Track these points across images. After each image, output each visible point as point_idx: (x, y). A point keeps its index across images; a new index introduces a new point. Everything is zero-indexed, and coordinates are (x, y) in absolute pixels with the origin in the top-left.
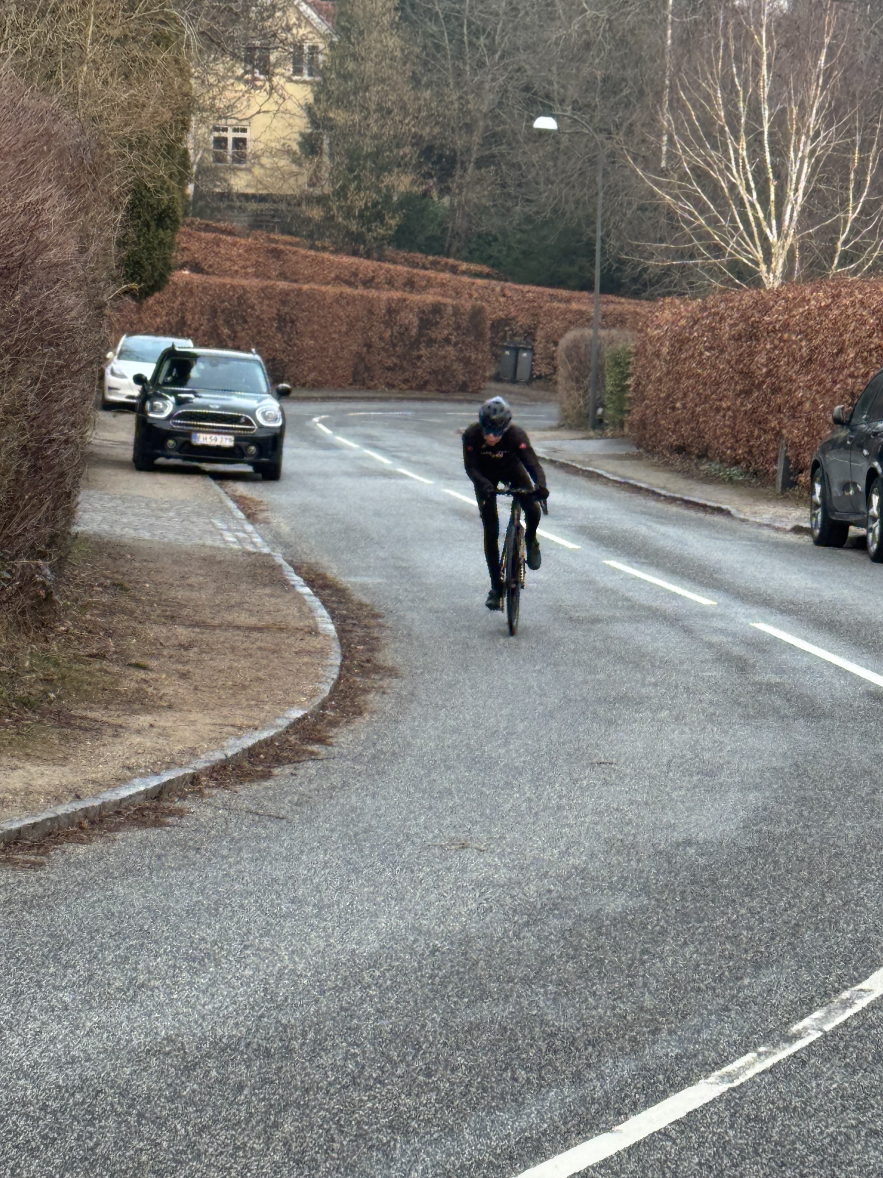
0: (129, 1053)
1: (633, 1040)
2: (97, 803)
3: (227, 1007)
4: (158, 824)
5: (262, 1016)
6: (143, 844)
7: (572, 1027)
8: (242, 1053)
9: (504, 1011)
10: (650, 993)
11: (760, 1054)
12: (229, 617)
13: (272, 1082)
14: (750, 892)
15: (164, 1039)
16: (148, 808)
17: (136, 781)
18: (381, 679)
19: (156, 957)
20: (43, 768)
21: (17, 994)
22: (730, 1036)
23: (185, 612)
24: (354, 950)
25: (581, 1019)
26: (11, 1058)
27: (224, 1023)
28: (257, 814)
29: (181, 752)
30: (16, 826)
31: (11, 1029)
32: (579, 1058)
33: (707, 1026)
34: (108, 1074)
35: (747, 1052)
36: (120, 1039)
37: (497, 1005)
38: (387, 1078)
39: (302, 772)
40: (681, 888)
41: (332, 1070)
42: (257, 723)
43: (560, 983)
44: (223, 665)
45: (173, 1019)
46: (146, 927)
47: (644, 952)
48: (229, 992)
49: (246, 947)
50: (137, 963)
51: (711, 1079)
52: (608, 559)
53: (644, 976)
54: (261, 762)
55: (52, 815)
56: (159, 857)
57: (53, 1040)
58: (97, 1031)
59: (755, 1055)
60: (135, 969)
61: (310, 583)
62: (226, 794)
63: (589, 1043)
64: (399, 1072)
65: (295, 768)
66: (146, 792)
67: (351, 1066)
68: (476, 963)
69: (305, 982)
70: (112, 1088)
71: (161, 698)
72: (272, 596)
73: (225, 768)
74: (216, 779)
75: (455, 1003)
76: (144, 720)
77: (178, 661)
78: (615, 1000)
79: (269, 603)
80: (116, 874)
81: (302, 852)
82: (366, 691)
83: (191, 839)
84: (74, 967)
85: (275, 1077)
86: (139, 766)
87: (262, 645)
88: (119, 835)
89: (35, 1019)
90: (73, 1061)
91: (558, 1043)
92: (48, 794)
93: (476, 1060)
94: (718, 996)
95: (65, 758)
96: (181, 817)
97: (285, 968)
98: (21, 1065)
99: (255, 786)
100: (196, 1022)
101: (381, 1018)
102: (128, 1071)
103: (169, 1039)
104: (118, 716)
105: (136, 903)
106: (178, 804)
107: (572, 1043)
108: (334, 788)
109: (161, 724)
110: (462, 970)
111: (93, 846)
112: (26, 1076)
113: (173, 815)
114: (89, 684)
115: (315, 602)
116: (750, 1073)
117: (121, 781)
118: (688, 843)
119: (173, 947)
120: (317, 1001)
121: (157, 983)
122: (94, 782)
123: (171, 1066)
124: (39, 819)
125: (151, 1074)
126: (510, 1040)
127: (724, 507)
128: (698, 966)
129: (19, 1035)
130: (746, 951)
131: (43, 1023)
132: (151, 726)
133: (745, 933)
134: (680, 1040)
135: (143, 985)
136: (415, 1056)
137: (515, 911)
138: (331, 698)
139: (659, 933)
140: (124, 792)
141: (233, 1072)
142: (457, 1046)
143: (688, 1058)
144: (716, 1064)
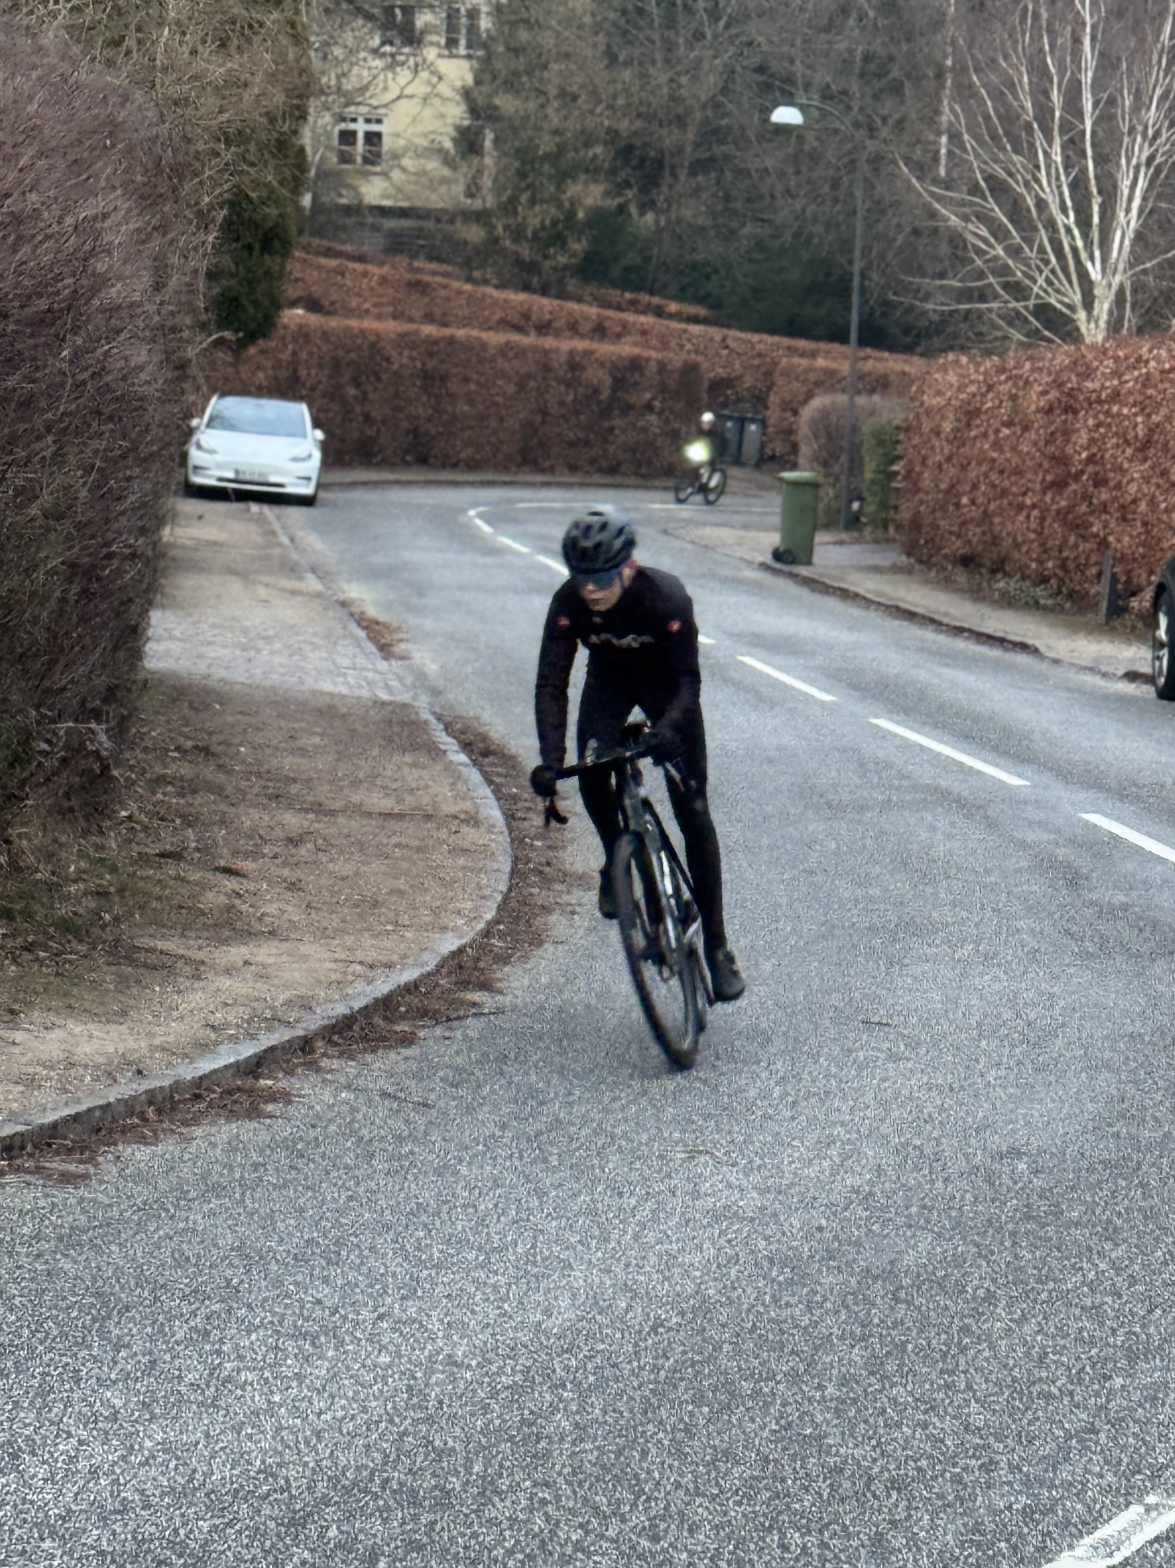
0: (207, 1495)
1: (957, 1479)
2: (166, 1083)
3: (353, 1418)
4: (254, 1113)
5: (405, 1433)
6: (232, 1147)
7: (865, 1458)
8: (376, 1497)
9: (762, 1429)
10: (976, 1402)
11: (1148, 1509)
12: (356, 798)
13: (421, 1548)
14: (1111, 1234)
15: (259, 1472)
16: (239, 1089)
17: (223, 1048)
18: (569, 892)
19: (249, 1332)
20: (91, 1026)
21: (44, 1392)
22: (1101, 1476)
23: (294, 789)
24: (539, 1324)
25: (879, 1443)
26: (32, 1502)
27: (350, 1444)
28: (396, 1098)
29: (289, 1003)
30: (50, 1118)
31: (33, 1453)
32: (879, 1511)
33: (1067, 1459)
34: (176, 1531)
35: (1128, 1505)
36: (194, 1471)
37: (752, 1420)
38: (593, 1544)
39: (458, 1034)
40: (1010, 1226)
41: (511, 1528)
42: (395, 958)
43: (844, 1381)
44: (348, 869)
45: (274, 1438)
46: (235, 1281)
47: (965, 1330)
48: (356, 1393)
49: (381, 1317)
50: (221, 1341)
51: (1079, 1551)
52: (877, 716)
53: (965, 1372)
54: (403, 1017)
55: (102, 1102)
56: (256, 1167)
57: (94, 1473)
58: (161, 1457)
59: (1141, 1509)
60: (219, 1352)
61: (467, 747)
62: (351, 1068)
63: (894, 1485)
64: (611, 1533)
65: (450, 1029)
66: (237, 1064)
67: (539, 1521)
68: (718, 1348)
69: (468, 1375)
70: (180, 1556)
71: (260, 919)
72: (414, 765)
73: (350, 1027)
74: (337, 1044)
75: (691, 1414)
76: (236, 953)
77: (285, 864)
78: (926, 1412)
79: (411, 776)
80: (193, 1195)
81: (460, 1161)
82: (546, 910)
83: (301, 1139)
84: (128, 1346)
85: (425, 1540)
86: (226, 1025)
87: (402, 840)
88: (198, 1132)
89: (69, 1435)
90: (124, 1508)
91: (847, 1484)
92: (97, 1067)
93: (725, 1514)
94: (1077, 1407)
95: (124, 1013)
96: (290, 1102)
97: (438, 1353)
98: (47, 1516)
99: (392, 1055)
100: (307, 1442)
101: (582, 1440)
102: (205, 1525)
103: (267, 1472)
104: (200, 948)
105: (221, 1243)
106: (284, 1084)
107: (868, 1485)
108: (503, 1058)
109: (259, 959)
110: (697, 1358)
111: (159, 1149)
112: (53, 1534)
113: (274, 1100)
114: (159, 898)
115: (474, 776)
116: (1138, 1541)
117: (203, 1047)
118: (1015, 1153)
119: (274, 1314)
120: (486, 1409)
121: (250, 1376)
122: (164, 1049)
123: (271, 1518)
124: (83, 1107)
125: (240, 1532)
126: (774, 1478)
127: (1029, 641)
128: (1046, 1354)
129: (44, 1462)
130: (1114, 1331)
131: (81, 1442)
132: (246, 963)
133: (1109, 1300)
134: (1027, 1483)
135: (228, 1380)
136: (634, 1505)
137: (772, 1262)
138: (496, 921)
139: (984, 1299)
140: (206, 1065)
141: (361, 1531)
142: (697, 1488)
143: (1042, 1513)
144: (1085, 1523)
